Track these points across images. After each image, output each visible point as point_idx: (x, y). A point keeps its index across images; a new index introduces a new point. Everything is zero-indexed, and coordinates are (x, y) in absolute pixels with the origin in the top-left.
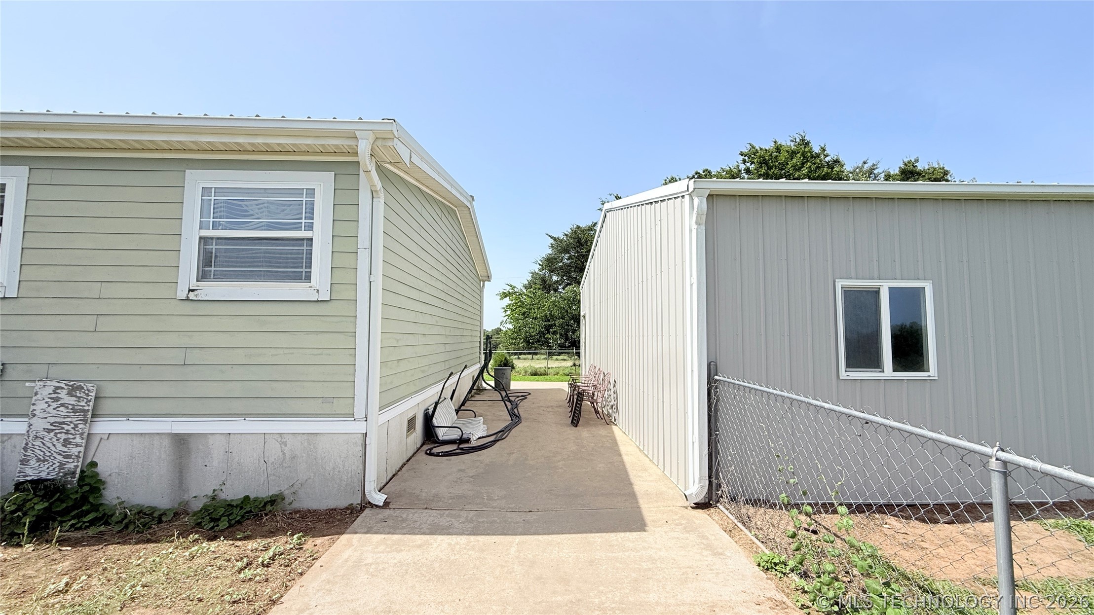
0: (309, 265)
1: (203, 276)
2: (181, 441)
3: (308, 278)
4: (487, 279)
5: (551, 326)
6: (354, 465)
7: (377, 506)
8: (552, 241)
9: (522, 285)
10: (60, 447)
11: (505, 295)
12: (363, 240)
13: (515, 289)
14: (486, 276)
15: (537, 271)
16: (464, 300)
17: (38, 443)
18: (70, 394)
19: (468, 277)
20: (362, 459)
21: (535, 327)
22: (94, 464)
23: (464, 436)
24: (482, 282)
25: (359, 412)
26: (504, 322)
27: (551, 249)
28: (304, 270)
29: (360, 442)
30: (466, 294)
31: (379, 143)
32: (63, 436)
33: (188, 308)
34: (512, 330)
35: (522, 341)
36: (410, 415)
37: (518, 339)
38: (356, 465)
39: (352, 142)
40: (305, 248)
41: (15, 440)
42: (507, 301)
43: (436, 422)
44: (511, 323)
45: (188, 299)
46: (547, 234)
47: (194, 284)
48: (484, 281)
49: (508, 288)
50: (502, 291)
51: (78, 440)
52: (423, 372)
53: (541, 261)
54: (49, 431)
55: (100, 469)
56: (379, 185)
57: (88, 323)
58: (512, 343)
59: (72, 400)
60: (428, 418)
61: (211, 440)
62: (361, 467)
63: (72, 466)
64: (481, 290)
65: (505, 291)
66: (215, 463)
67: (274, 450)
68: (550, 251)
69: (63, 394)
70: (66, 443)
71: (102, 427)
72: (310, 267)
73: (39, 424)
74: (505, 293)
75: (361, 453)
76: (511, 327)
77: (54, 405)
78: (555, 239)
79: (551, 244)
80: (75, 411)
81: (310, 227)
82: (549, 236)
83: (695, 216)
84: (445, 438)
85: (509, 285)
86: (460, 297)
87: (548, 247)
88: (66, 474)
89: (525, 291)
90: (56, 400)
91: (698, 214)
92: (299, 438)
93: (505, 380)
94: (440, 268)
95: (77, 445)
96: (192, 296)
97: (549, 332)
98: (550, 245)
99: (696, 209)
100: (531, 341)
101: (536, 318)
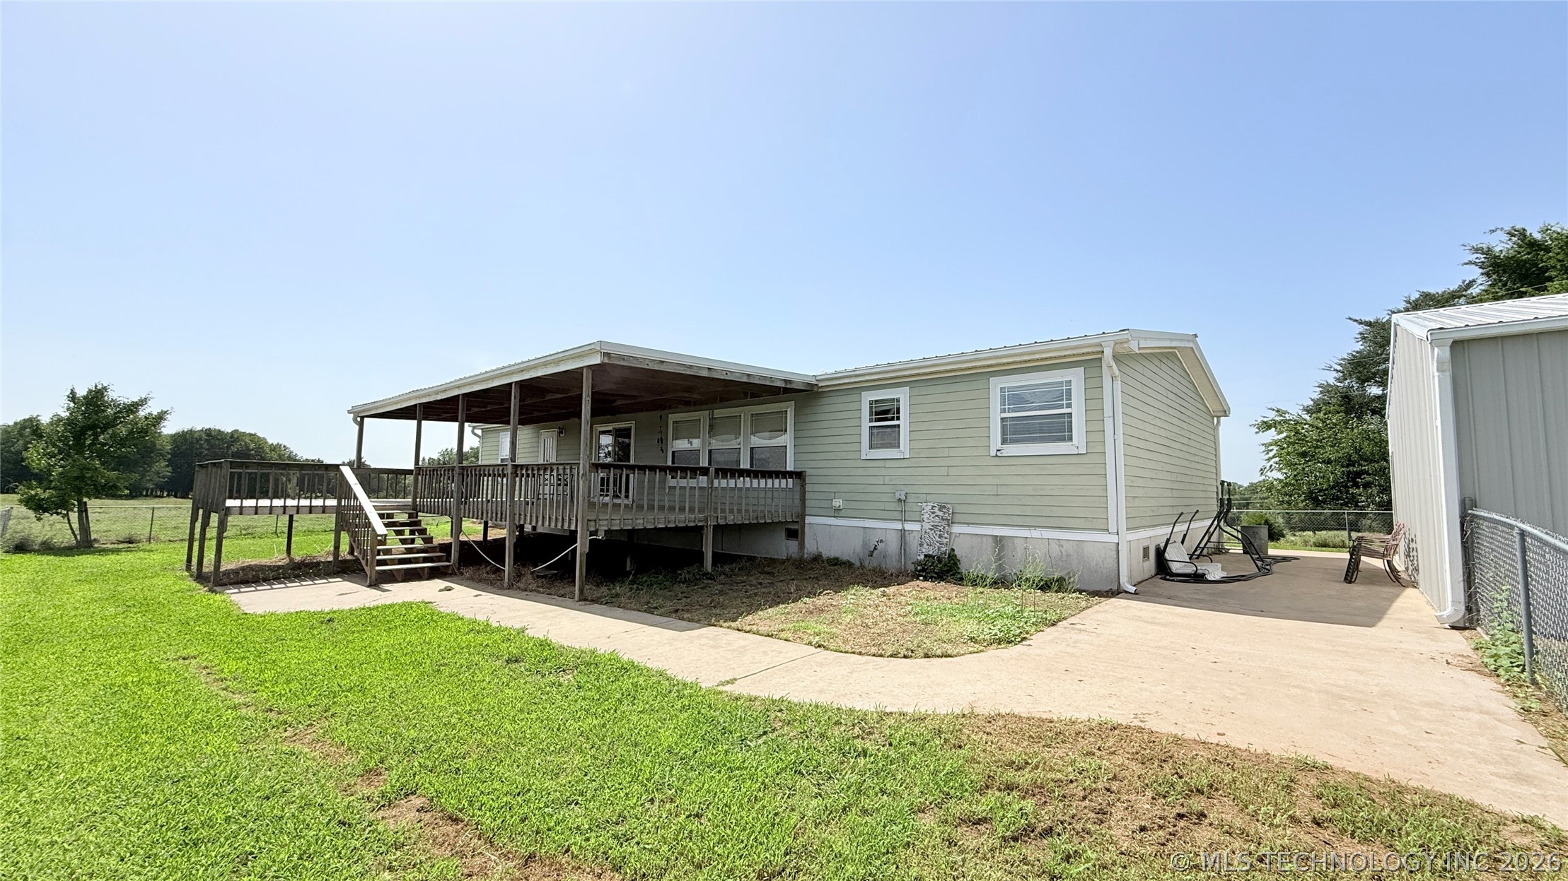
0: (1070, 430)
1: (1004, 441)
2: (998, 540)
3: (1070, 439)
4: (1223, 414)
5: (1358, 474)
6: (1111, 563)
7: (1130, 593)
8: (1362, 328)
9: (1301, 408)
10: (937, 538)
11: (1266, 426)
12: (1108, 411)
13: (1287, 415)
14: (1220, 411)
15: (1332, 381)
16: (1192, 443)
17: (926, 536)
18: (940, 510)
19: (1195, 416)
20: (1116, 560)
21: (1324, 474)
22: (953, 550)
23: (1199, 572)
24: (1215, 419)
25: (1113, 528)
26: (1268, 468)
27: (1361, 343)
28: (1066, 434)
29: (1114, 549)
30: (1193, 437)
31: (1118, 346)
32: (938, 533)
33: (996, 461)
34: (1281, 481)
35: (1302, 498)
36: (1145, 544)
37: (1296, 496)
38: (1113, 564)
39: (1099, 349)
40: (1066, 420)
41: (915, 534)
42: (1272, 435)
43: (1167, 556)
44: (1280, 470)
45: (997, 456)
46: (1350, 319)
47: (999, 446)
48: (1218, 417)
49: (1272, 415)
50: (1260, 419)
51: (946, 535)
52: (1153, 511)
53: (1340, 365)
54: (931, 530)
55: (956, 553)
56: (1117, 372)
57: (943, 471)
58: (1283, 501)
59: (941, 514)
60: (1160, 553)
61: (1016, 540)
62: (1116, 565)
63: (944, 549)
64: (1215, 429)
65: (1265, 420)
66: (1019, 555)
67: (1055, 550)
68: (1359, 346)
69: (936, 510)
70: (940, 536)
71: (956, 529)
72: (1071, 431)
73: (927, 526)
74: (1265, 422)
75: (1115, 556)
76: (1282, 477)
77: (933, 516)
78: (1369, 324)
79: (1361, 334)
80: (943, 520)
81: (1069, 406)
82: (1356, 321)
83: (1435, 364)
84: (1179, 572)
85: (1274, 410)
86: (1186, 441)
87: (1354, 341)
88: (942, 554)
89: (1307, 417)
90: (933, 513)
91: (1438, 363)
92: (1071, 542)
93: (1258, 541)
94: (1162, 415)
95: (946, 538)
96: (999, 454)
97: (1356, 485)
98: (1359, 336)
99: (1436, 356)
100: (1320, 498)
101: (1329, 462)
